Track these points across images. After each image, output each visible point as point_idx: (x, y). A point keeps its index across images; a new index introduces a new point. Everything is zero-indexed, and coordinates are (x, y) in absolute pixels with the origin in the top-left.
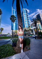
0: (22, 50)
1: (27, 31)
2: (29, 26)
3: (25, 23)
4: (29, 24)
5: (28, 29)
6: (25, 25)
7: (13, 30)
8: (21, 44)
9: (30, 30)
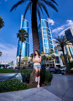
0: (38, 86)
2: (52, 50)
5: (50, 56)
6: (44, 48)
9: (54, 57)
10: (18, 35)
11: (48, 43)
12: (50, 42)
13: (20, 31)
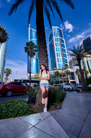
1: (61, 75)
2: (66, 65)
3: (56, 57)
4: (65, 61)
6: (57, 63)
7: (30, 73)
8: (44, 98)
10: (26, 49)
11: (61, 57)
12: (64, 56)
13: (28, 44)
